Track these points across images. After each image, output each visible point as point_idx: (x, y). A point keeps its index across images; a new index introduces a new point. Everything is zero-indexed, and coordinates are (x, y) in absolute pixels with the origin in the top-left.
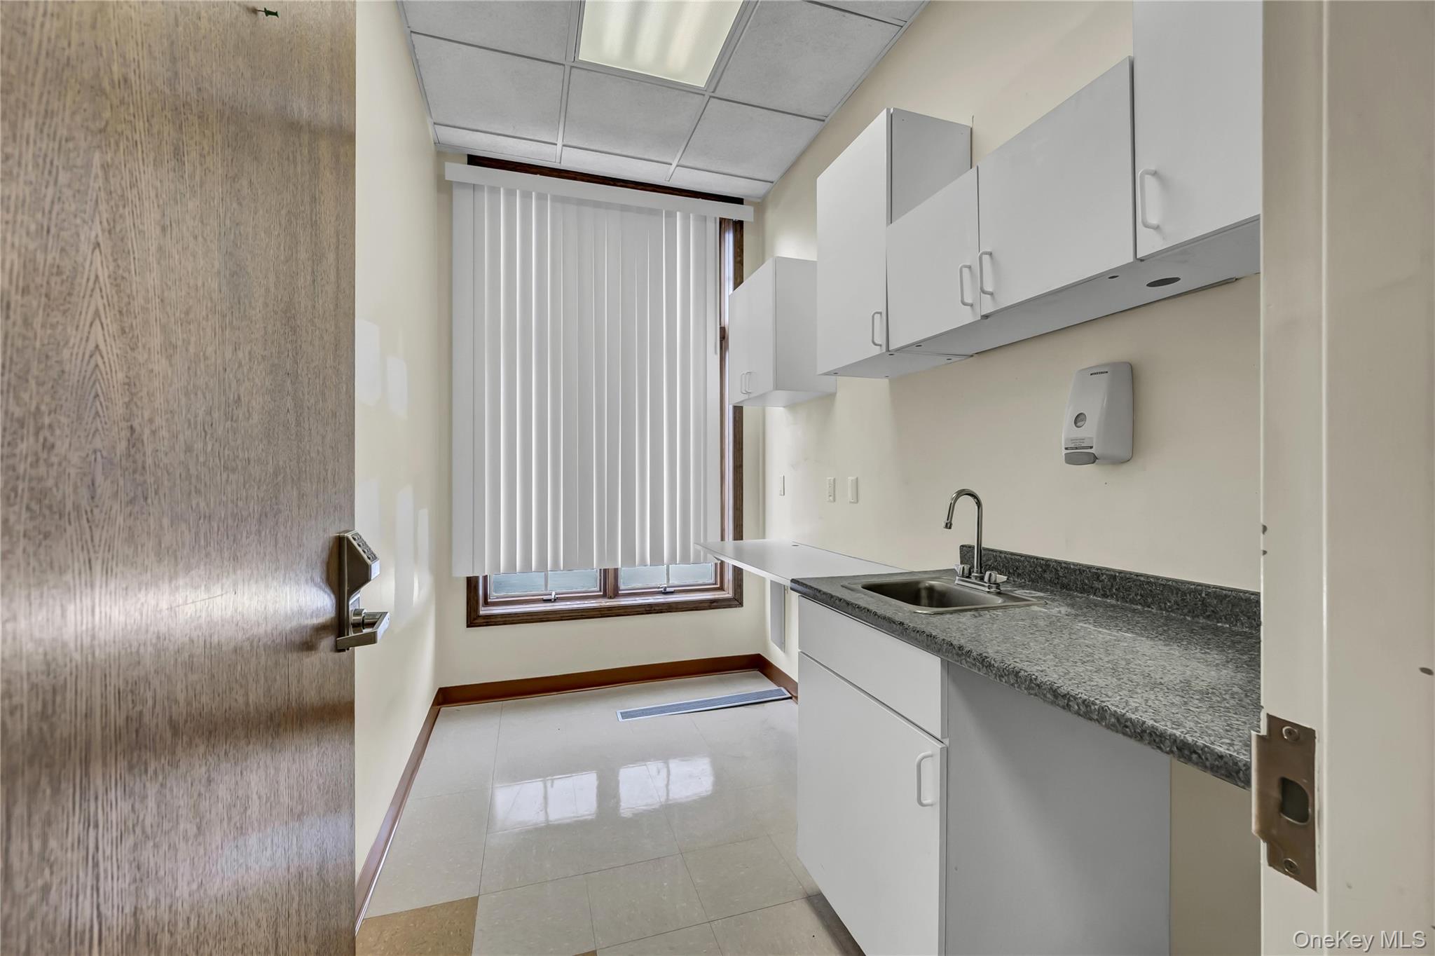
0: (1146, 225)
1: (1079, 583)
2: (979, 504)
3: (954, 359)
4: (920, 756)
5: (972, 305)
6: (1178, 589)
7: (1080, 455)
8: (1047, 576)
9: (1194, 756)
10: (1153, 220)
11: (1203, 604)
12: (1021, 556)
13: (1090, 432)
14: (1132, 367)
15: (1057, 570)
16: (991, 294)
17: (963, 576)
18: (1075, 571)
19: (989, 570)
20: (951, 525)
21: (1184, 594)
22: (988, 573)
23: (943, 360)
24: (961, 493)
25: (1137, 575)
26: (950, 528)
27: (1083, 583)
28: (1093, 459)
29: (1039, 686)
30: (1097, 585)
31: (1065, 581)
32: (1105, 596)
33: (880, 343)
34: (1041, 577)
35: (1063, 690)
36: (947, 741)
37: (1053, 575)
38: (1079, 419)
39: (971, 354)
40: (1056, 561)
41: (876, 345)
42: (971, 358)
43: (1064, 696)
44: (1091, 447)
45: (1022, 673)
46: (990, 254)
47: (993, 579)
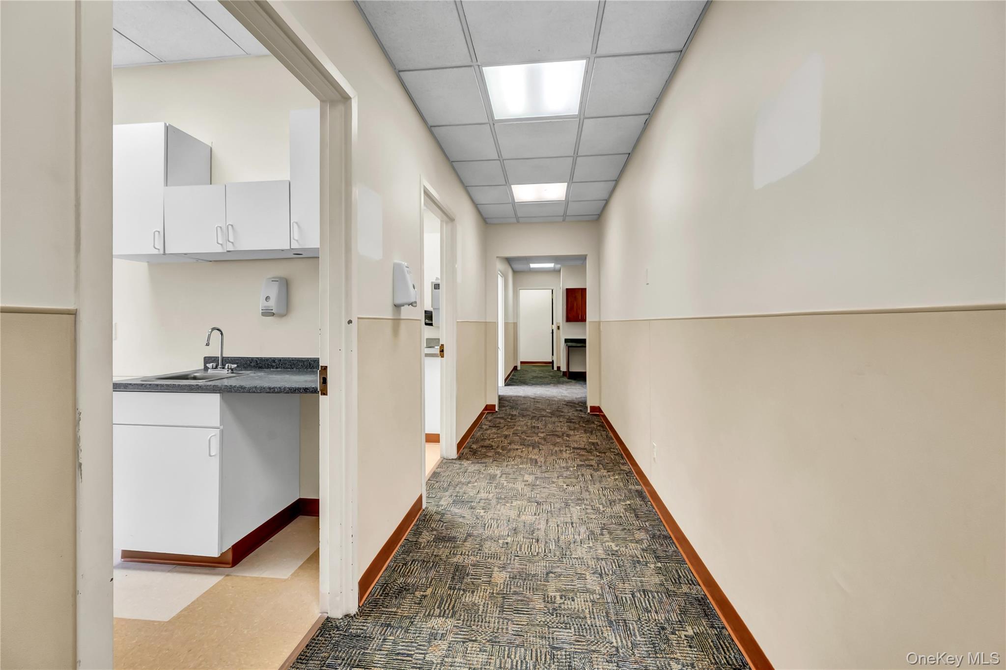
0: (294, 239)
1: (266, 365)
2: (222, 334)
3: (200, 261)
4: (210, 436)
5: (221, 245)
6: (302, 361)
7: (267, 313)
8: (252, 364)
9: (308, 391)
10: (296, 238)
11: (310, 364)
12: (239, 357)
13: (272, 304)
14: (287, 281)
15: (256, 361)
16: (232, 243)
17: (213, 368)
18: (265, 360)
19: (227, 363)
20: (209, 343)
21: (304, 362)
22: (227, 365)
23: (195, 261)
24: (213, 329)
25: (289, 358)
26: (208, 345)
27: (268, 365)
28: (273, 314)
29: (264, 388)
30: (274, 364)
31: (260, 365)
32: (277, 368)
33: (158, 248)
34: (250, 365)
35: (273, 387)
36: (222, 427)
37: (255, 364)
38: (267, 298)
39: (211, 260)
40: (256, 358)
41: (156, 248)
42: (211, 263)
43: (273, 388)
44: (272, 310)
45: (258, 386)
46: (232, 226)
47: (230, 367)
